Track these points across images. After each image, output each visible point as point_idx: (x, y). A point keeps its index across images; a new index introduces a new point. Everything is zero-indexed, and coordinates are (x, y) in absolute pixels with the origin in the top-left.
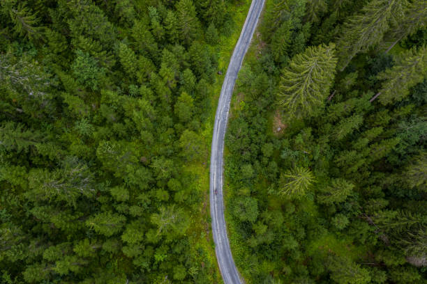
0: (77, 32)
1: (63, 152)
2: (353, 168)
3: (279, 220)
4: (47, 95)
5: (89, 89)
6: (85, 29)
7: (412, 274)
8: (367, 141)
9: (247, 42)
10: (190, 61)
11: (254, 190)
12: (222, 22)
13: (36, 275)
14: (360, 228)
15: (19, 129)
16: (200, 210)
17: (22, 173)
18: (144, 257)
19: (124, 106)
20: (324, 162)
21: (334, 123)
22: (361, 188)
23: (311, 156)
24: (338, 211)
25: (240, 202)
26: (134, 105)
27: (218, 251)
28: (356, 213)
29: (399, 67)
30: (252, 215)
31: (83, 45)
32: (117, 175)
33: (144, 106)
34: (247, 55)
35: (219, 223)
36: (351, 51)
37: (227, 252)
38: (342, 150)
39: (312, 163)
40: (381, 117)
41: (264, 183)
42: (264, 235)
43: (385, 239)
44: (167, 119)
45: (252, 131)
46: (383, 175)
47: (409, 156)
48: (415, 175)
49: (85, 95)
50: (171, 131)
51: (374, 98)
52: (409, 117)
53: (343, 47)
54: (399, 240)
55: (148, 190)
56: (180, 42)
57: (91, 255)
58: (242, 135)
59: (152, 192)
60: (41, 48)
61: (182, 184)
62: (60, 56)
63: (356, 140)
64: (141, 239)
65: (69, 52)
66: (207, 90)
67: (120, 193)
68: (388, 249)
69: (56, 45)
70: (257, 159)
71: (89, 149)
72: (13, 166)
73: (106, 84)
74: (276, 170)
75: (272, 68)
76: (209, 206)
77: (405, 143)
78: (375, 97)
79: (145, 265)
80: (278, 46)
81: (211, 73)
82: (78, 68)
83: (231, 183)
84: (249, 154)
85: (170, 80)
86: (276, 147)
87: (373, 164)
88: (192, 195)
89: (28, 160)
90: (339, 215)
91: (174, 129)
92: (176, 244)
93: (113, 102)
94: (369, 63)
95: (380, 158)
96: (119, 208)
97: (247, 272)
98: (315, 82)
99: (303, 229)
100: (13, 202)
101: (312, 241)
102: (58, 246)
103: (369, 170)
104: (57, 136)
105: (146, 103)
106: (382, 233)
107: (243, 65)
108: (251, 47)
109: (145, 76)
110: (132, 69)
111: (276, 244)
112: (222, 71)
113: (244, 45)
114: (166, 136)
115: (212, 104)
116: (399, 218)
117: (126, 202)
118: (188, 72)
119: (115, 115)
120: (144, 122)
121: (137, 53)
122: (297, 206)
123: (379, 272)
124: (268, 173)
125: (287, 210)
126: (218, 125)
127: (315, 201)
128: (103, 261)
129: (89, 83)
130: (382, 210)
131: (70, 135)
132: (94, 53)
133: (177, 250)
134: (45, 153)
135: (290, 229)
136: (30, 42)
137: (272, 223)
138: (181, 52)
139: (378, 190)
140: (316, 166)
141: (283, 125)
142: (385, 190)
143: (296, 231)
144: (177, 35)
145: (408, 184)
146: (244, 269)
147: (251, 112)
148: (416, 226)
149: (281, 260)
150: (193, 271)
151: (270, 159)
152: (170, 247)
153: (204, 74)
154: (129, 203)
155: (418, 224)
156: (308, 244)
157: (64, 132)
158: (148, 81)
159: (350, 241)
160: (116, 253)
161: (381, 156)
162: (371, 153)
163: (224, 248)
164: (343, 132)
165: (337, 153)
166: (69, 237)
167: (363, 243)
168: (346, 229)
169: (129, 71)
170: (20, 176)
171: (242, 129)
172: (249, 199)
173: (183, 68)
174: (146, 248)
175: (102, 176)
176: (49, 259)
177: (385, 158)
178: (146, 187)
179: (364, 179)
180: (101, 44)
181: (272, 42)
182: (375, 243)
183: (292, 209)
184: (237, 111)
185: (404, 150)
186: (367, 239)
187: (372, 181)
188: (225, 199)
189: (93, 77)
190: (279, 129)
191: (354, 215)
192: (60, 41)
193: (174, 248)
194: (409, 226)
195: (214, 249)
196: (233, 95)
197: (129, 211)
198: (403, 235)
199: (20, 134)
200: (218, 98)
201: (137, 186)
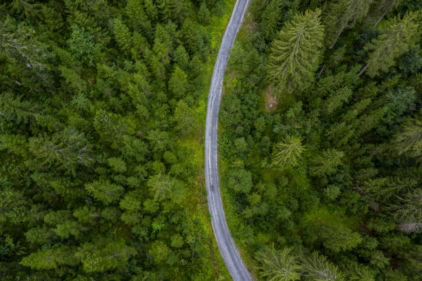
0: (72, 8)
1: (61, 125)
2: (343, 140)
3: (272, 191)
4: (45, 65)
5: (85, 65)
6: (79, 4)
7: (402, 239)
8: (356, 112)
9: (238, 23)
10: (183, 39)
11: (249, 164)
12: (213, 3)
13: (38, 237)
14: (351, 196)
15: (19, 98)
16: (196, 183)
17: (22, 142)
18: (142, 226)
19: (120, 80)
20: (315, 136)
21: (324, 98)
22: (352, 160)
23: (303, 131)
24: (330, 183)
25: (234, 174)
26: (129, 79)
27: (214, 223)
28: (347, 184)
29: (385, 35)
30: (246, 186)
31: (79, 20)
32: (115, 146)
33: (139, 80)
34: (238, 34)
35: (215, 197)
36: (338, 25)
37: (223, 223)
38: (333, 123)
39: (305, 137)
40: (369, 89)
41: (258, 157)
42: (259, 205)
43: (376, 207)
44: (162, 95)
45: (244, 107)
46: (372, 145)
47: (397, 126)
48: (403, 141)
49: (82, 71)
50: (165, 106)
51: (362, 72)
52: (395, 88)
53: (331, 21)
54: (389, 206)
55: (144, 163)
56: (173, 20)
57: (90, 221)
58: (235, 110)
59: (149, 164)
60: (38, 26)
61: (178, 158)
62: (57, 33)
63: (345, 113)
64: (139, 208)
65: (65, 30)
66: (200, 67)
67: (117, 164)
68: (379, 216)
69: (52, 21)
70: (250, 134)
71: (86, 122)
72: (14, 135)
73: (102, 58)
74: (269, 144)
75: (263, 45)
76: (204, 180)
77: (393, 113)
78: (363, 70)
79: (143, 233)
80: (268, 23)
81: (203, 52)
82: (74, 42)
83: (225, 157)
84: (242, 128)
85: (163, 57)
86: (268, 122)
87: (362, 136)
88: (187, 168)
89: (27, 131)
90: (330, 186)
91: (169, 105)
92: (173, 214)
93: (108, 77)
94: (357, 39)
95: (369, 130)
96: (116, 178)
97: (243, 241)
98: (303, 50)
99: (296, 201)
100: (13, 172)
101: (306, 213)
102: (58, 212)
103: (359, 142)
104: (55, 110)
105: (141, 77)
106: (373, 202)
107: (235, 44)
108: (242, 26)
109: (139, 52)
110: (127, 45)
111: (270, 216)
112: (214, 50)
113: (235, 26)
114: (161, 112)
115: (206, 81)
116: (388, 184)
117: (123, 174)
118: (181, 49)
119: (111, 89)
120: (139, 97)
121: (132, 30)
122: (290, 180)
123: (371, 239)
124: (261, 147)
125: (280, 183)
126: (211, 102)
127: (308, 175)
128: (103, 229)
129: (85, 59)
130: (372, 178)
131: (68, 110)
132: (89, 28)
133: (174, 220)
134: (44, 123)
135: (284, 202)
136: (27, 19)
137: (265, 194)
138: (174, 30)
139: (368, 160)
140: (308, 140)
141: (275, 102)
142: (375, 161)
143: (290, 203)
144: (170, 14)
145: (397, 151)
146: (239, 239)
147: (244, 89)
148: (405, 190)
149: (275, 231)
150: (190, 239)
151: (263, 134)
152: (167, 218)
153: (197, 52)
154: (126, 174)
155: (406, 187)
156: (301, 216)
157: (61, 106)
158: (142, 58)
159: (342, 212)
160: (115, 222)
161: (370, 128)
162: (361, 124)
163: (220, 220)
164: (333, 105)
165: (328, 127)
166: (69, 206)
167: (355, 213)
168: (338, 199)
169: (124, 48)
170: (20, 144)
171: (235, 105)
172: (243, 171)
173: (176, 45)
174: (143, 217)
175: (100, 149)
176: (51, 223)
177: (374, 130)
178: (142, 159)
179: (354, 152)
180: (95, 20)
181: (263, 20)
182: (366, 212)
183: (285, 182)
184: (230, 89)
185: (392, 119)
186: (359, 208)
187: (362, 152)
188: (220, 173)
189: (89, 52)
190: (271, 106)
191: (345, 186)
192: (56, 18)
193: (171, 218)
194: (398, 190)
195: (210, 221)
196: (226, 73)
197: (126, 182)
198: (393, 200)
199: (19, 104)
200: (211, 76)
201: (134, 158)
